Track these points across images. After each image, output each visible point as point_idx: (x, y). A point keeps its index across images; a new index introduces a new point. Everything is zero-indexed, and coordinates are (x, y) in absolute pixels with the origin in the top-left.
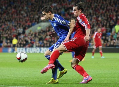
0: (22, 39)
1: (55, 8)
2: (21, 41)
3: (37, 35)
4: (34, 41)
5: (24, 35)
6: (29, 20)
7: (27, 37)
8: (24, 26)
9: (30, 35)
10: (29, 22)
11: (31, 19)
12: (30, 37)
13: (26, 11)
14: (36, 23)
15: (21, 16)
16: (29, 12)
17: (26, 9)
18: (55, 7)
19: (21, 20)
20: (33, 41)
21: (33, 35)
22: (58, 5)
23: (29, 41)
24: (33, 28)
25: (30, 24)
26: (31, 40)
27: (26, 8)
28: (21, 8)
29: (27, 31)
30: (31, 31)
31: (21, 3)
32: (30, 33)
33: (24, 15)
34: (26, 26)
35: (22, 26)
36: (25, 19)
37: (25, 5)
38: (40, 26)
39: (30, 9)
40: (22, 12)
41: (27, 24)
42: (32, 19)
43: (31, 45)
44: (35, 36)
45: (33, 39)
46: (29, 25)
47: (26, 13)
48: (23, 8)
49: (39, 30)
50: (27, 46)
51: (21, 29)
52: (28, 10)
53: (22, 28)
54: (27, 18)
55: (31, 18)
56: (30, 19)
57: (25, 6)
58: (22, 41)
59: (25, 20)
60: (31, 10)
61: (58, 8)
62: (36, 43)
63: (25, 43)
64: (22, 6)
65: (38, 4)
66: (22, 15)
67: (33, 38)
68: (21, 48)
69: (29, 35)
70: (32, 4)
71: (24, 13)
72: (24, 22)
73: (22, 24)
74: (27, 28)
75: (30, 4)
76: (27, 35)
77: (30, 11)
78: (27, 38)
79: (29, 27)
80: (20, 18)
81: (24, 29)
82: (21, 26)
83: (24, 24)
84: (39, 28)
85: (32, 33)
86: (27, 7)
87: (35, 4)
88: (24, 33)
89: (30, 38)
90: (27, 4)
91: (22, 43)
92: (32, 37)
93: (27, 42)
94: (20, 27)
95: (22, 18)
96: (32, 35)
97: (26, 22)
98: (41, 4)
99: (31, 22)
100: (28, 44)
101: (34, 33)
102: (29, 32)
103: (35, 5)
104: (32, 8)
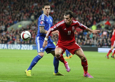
0: (4, 36)
1: (36, 8)
2: (3, 37)
3: (18, 32)
4: (16, 38)
5: (6, 32)
6: (11, 18)
7: (9, 34)
8: (6, 24)
9: (12, 32)
10: (11, 20)
11: (13, 18)
12: (11, 34)
13: (9, 9)
14: (18, 21)
15: (4, 14)
16: (12, 11)
17: (8, 8)
18: (36, 6)
19: (4, 18)
20: (14, 39)
21: (15, 33)
22: (38, 5)
23: (11, 38)
24: (14, 25)
25: (12, 22)
26: (12, 37)
27: (8, 7)
28: (3, 7)
29: (9, 29)
30: (12, 29)
31: (4, 2)
32: (11, 31)
33: (6, 13)
34: (8, 24)
35: (5, 24)
36: (7, 17)
37: (8, 4)
39: (12, 8)
40: (5, 11)
41: (9, 22)
42: (14, 17)
43: (12, 42)
44: (17, 33)
45: (14, 36)
46: (11, 23)
47: (9, 11)
48: (5, 7)
49: (20, 28)
50: (9, 43)
51: (3, 26)
52: (11, 9)
53: (4, 25)
54: (9, 17)
55: (13, 16)
56: (12, 17)
57: (8, 5)
60: (13, 9)
61: (39, 8)
62: (17, 40)
63: (6, 39)
64: (5, 5)
65: (20, 3)
67: (15, 35)
68: (3, 45)
69: (10, 33)
70: (14, 4)
71: (7, 11)
72: (6, 20)
73: (4, 22)
74: (9, 25)
75: (12, 3)
77: (12, 9)
78: (8, 35)
79: (11, 24)
80: (3, 16)
81: (7, 26)
82: (4, 24)
83: (6, 22)
84: (20, 26)
86: (10, 6)
87: (17, 3)
88: (6, 30)
89: (12, 36)
90: (10, 3)
91: (4, 39)
92: (13, 34)
93: (8, 39)
94: (2, 24)
95: (5, 17)
96: (13, 32)
97: (9, 20)
98: (23, 3)
99: (13, 20)
100: (10, 41)
101: (15, 31)
102: (11, 29)
103: (17, 5)
104: (14, 7)
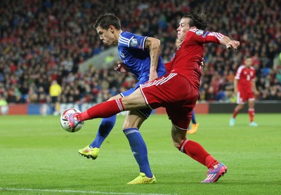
0: (72, 84)
1: (145, 15)
2: (68, 88)
3: (105, 75)
4: (99, 88)
5: (76, 76)
6: (86, 41)
7: (82, 79)
8: (75, 55)
9: (90, 75)
10: (86, 46)
11: (90, 40)
12: (88, 79)
13: (81, 21)
14: (103, 48)
15: (68, 33)
16: (87, 24)
17: (79, 18)
18: (144, 11)
19: (69, 42)
20: (95, 90)
21: (97, 76)
22: (151, 7)
23: (88, 89)
24: (95, 59)
25: (90, 50)
26: (92, 86)
27: (79, 14)
28: (67, 15)
29: (83, 67)
30: (90, 67)
31: (69, 3)
32: (89, 71)
33: (74, 31)
34: (79, 55)
35: (72, 56)
36: (77, 39)
37: (78, 7)
38: (111, 55)
39: (88, 17)
40: (72, 24)
41: (82, 51)
42: (93, 39)
43: (92, 97)
44: (101, 77)
45: (96, 84)
46: (86, 53)
47: (80, 26)
48: (72, 15)
49: (109, 65)
50: (83, 99)
51: (68, 61)
52: (85, 19)
53: (70, 59)
54: (83, 38)
55: (91, 36)
56: (88, 39)
57: (77, 10)
58: (72, 88)
59: (79, 42)
60: (91, 18)
61: (151, 14)
62: (103, 94)
63: (77, 92)
64: (72, 11)
65: (106, 5)
66: (71, 29)
67: (97, 81)
69: (86, 76)
70: (93, 7)
71: (76, 26)
72: (76, 45)
73: (70, 51)
74: (81, 58)
75: (88, 5)
76: (82, 76)
77: (88, 21)
78: (82, 83)
79: (87, 56)
80: (66, 38)
81: (77, 61)
82: (69, 55)
83: (75, 51)
84: (109, 60)
85: (93, 69)
86: (83, 13)
87: (99, 6)
88: (75, 70)
89: (90, 83)
90: (83, 6)
91: (72, 92)
92: (94, 79)
93: (82, 90)
94: (66, 57)
95: (71, 38)
96: (93, 75)
97: (81, 47)
98: (113, 5)
99: (91, 45)
100: (85, 96)
101: (98, 72)
102: (87, 68)
103: (99, 9)
104: (93, 14)
